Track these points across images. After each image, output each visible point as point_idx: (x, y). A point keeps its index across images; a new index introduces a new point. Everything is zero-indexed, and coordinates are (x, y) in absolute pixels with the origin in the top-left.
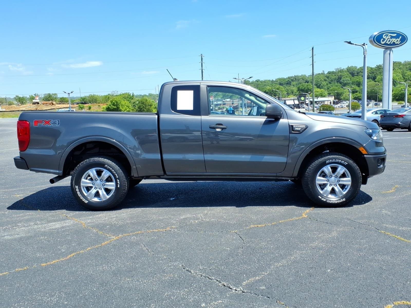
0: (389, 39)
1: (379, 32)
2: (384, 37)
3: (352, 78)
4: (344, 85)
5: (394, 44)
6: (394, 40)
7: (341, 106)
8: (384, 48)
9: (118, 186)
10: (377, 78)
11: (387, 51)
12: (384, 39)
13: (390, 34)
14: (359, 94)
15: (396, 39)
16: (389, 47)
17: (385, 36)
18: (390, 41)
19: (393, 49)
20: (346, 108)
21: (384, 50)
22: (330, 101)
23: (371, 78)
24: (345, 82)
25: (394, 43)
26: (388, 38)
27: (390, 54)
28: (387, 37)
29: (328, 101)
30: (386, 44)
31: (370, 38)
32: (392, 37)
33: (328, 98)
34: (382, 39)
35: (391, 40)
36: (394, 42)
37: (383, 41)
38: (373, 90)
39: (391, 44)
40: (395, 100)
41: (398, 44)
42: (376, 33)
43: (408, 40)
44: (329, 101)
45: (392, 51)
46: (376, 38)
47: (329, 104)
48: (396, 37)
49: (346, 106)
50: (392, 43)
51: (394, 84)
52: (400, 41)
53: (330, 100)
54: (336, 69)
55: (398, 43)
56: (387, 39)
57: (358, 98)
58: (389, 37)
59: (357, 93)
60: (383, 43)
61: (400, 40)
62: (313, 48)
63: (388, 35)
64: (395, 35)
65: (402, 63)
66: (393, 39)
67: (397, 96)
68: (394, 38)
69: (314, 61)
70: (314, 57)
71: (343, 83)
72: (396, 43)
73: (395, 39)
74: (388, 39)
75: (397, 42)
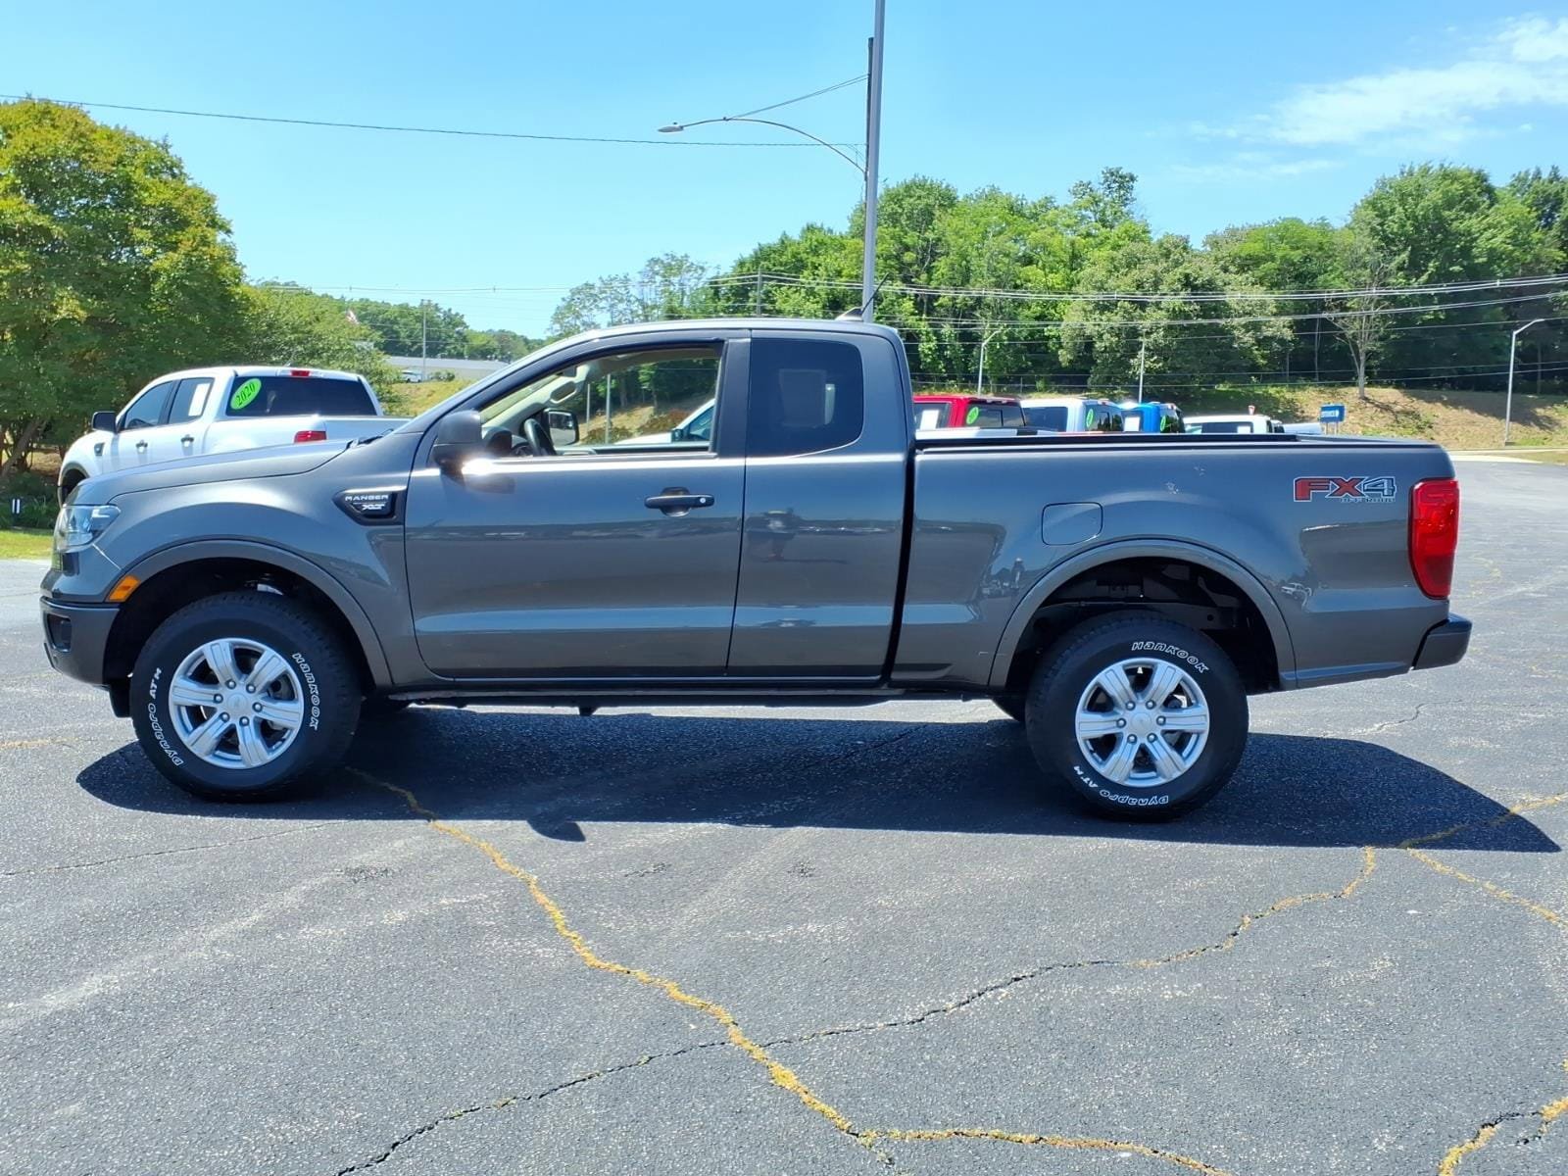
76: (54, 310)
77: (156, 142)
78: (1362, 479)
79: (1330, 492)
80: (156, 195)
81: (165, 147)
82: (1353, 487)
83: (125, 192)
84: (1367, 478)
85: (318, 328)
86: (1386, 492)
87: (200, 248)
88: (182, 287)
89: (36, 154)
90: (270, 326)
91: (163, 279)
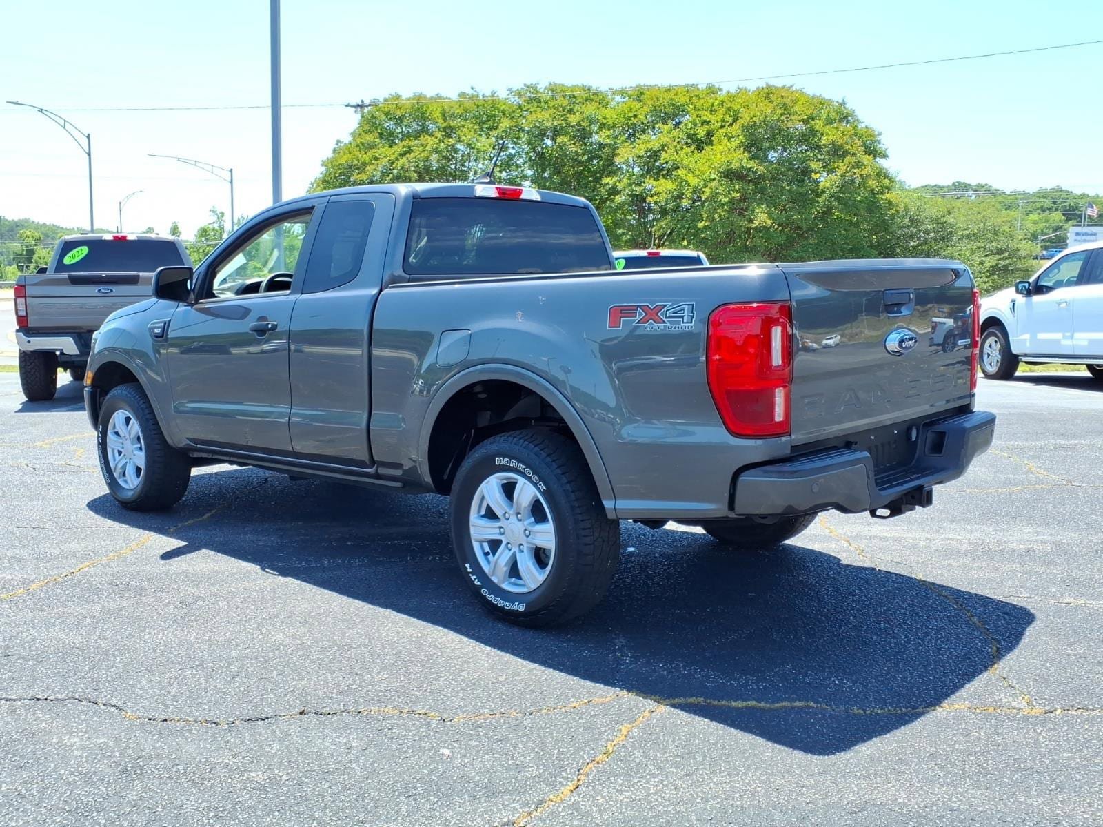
76: (751, 221)
77: (837, 102)
78: (665, 306)
79: (638, 318)
80: (829, 136)
81: (843, 104)
82: (657, 314)
83: (809, 138)
84: (670, 303)
85: (950, 219)
86: (685, 318)
87: (853, 170)
88: (838, 199)
89: (754, 121)
90: (911, 220)
91: (826, 196)
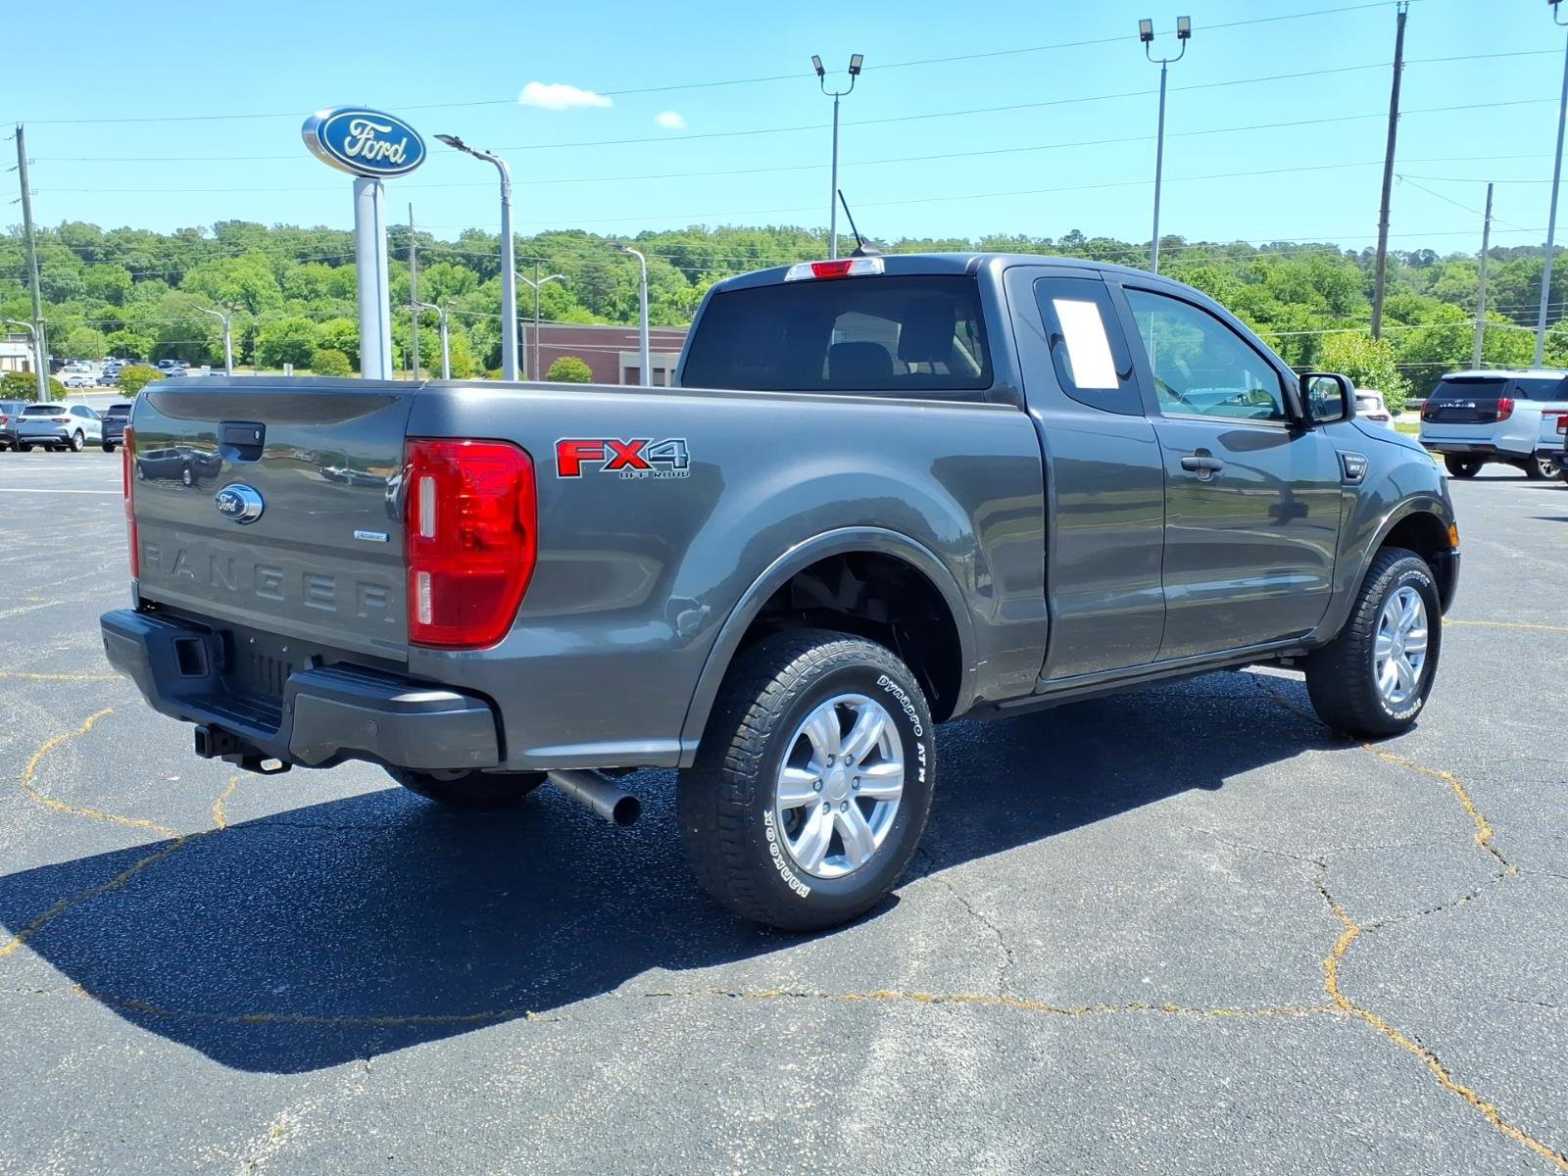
0: (369, 143)
1: (334, 110)
2: (355, 132)
3: (87, 270)
4: (55, 295)
5: (385, 162)
6: (385, 148)
7: (78, 381)
8: (355, 173)
9: (919, 774)
10: (187, 278)
11: (365, 186)
12: (354, 142)
13: (371, 125)
14: (128, 334)
15: (392, 146)
16: (370, 170)
17: (356, 127)
18: (372, 146)
19: (385, 181)
20: (96, 390)
21: (354, 177)
22: (23, 359)
23: (162, 276)
24: (60, 283)
25: (386, 157)
26: (364, 136)
27: (375, 196)
28: (362, 132)
29: (15, 357)
30: (359, 158)
31: (307, 125)
32: (379, 136)
33: (13, 345)
34: (348, 139)
35: (377, 147)
36: (387, 154)
37: (352, 145)
38: (185, 325)
39: (378, 161)
40: (271, 366)
41: (399, 165)
42: (323, 114)
43: (428, 155)
44: (19, 361)
45: (382, 186)
46: (328, 129)
47: (20, 369)
48: (394, 138)
49: (96, 383)
50: (379, 158)
51: (251, 305)
52: (404, 156)
53: (25, 356)
54: (12, 229)
55: (400, 161)
56: (363, 140)
57: (127, 350)
58: (368, 134)
59: (123, 332)
60: (352, 152)
61: (404, 153)
62: (19, 133)
63: (367, 125)
64: (387, 129)
65: (269, 229)
66: (381, 143)
67: (277, 352)
68: (386, 141)
69: (31, 186)
70: (30, 170)
71: (52, 288)
72: (393, 160)
73: (388, 144)
74: (367, 139)
75: (394, 156)
